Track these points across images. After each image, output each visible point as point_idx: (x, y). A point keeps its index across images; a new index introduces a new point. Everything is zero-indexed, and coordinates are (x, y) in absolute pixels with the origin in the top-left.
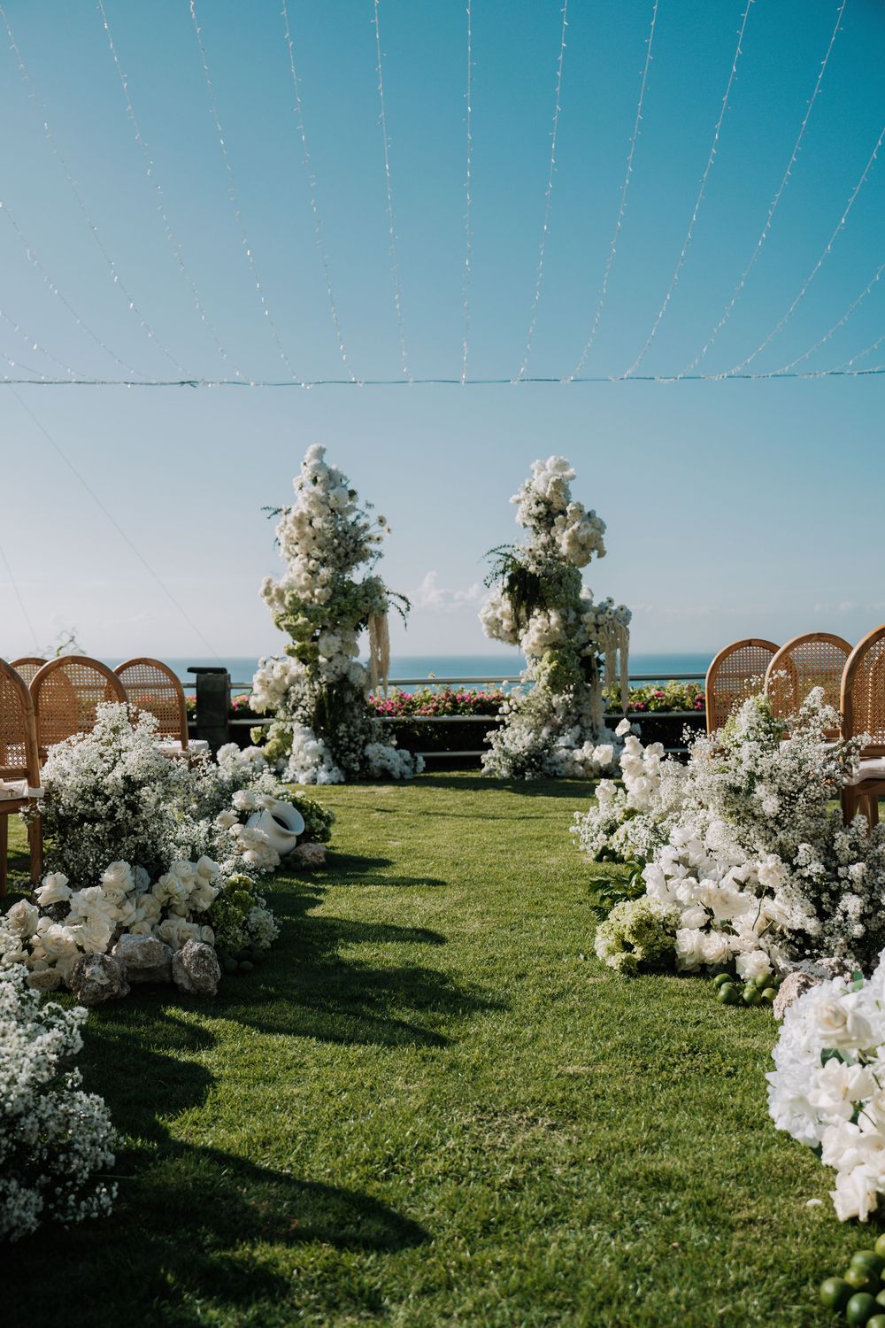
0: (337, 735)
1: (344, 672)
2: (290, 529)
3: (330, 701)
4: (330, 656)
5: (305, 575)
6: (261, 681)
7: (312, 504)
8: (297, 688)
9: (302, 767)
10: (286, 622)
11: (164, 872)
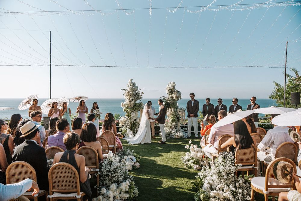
1: (136, 119)
2: (126, 94)
3: (133, 125)
4: (133, 116)
5: (129, 102)
7: (130, 89)
8: (127, 122)
10: (126, 111)
11: (120, 183)
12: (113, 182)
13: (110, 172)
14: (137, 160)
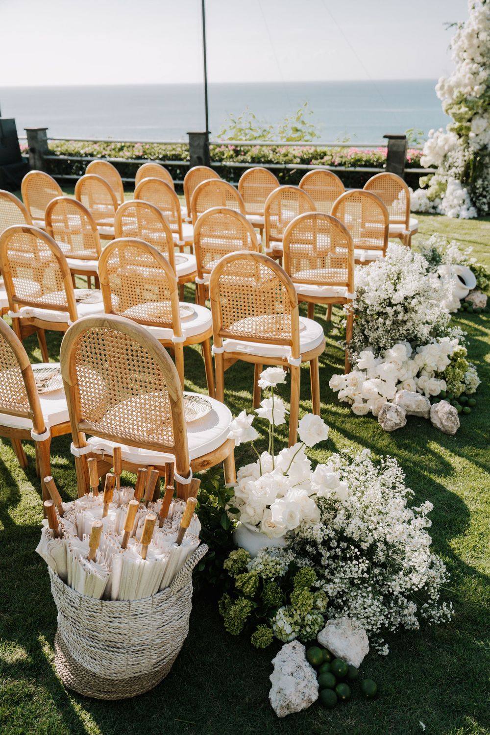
0: (475, 187)
1: (486, 143)
2: (463, 41)
3: (474, 166)
4: (477, 133)
5: (469, 75)
6: (430, 147)
7: (481, 21)
8: (453, 153)
9: (451, 206)
10: (453, 111)
11: (419, 346)
12: (398, 339)
13: (391, 305)
14: (479, 282)
